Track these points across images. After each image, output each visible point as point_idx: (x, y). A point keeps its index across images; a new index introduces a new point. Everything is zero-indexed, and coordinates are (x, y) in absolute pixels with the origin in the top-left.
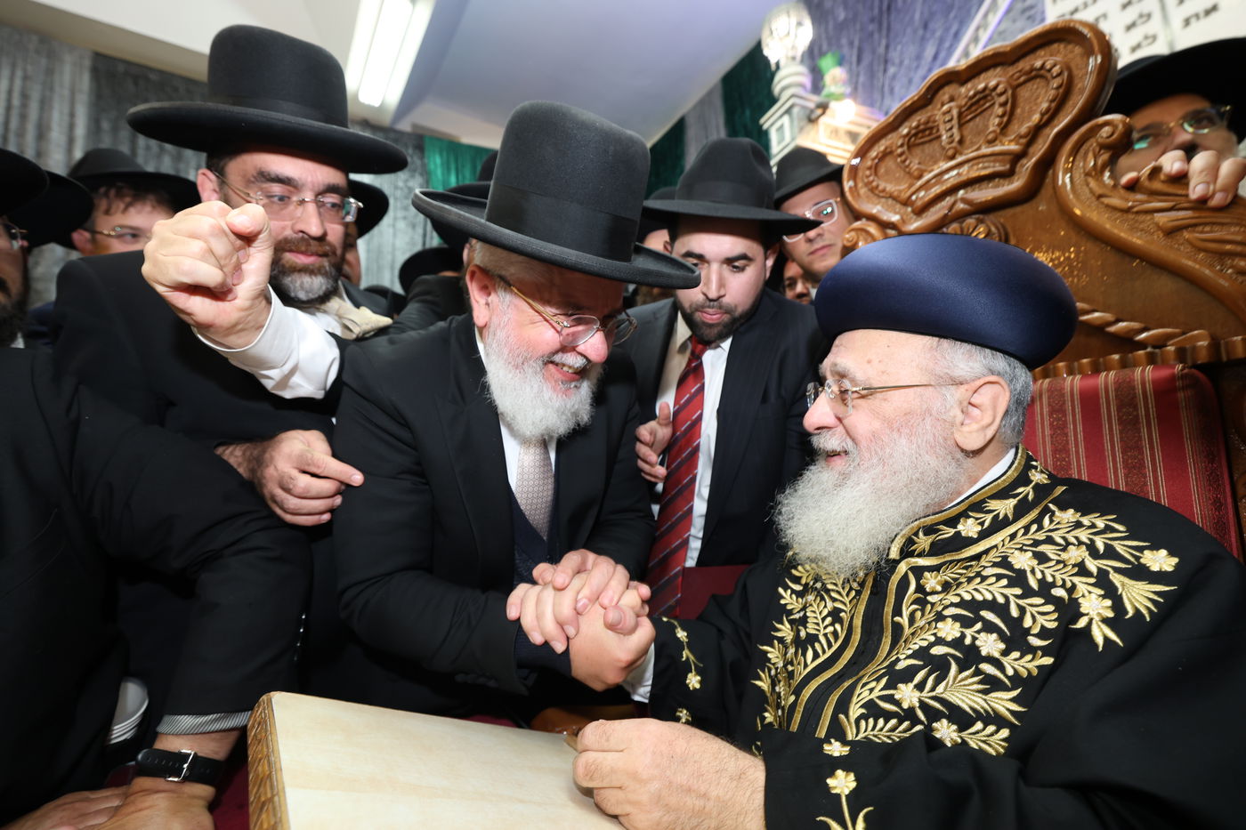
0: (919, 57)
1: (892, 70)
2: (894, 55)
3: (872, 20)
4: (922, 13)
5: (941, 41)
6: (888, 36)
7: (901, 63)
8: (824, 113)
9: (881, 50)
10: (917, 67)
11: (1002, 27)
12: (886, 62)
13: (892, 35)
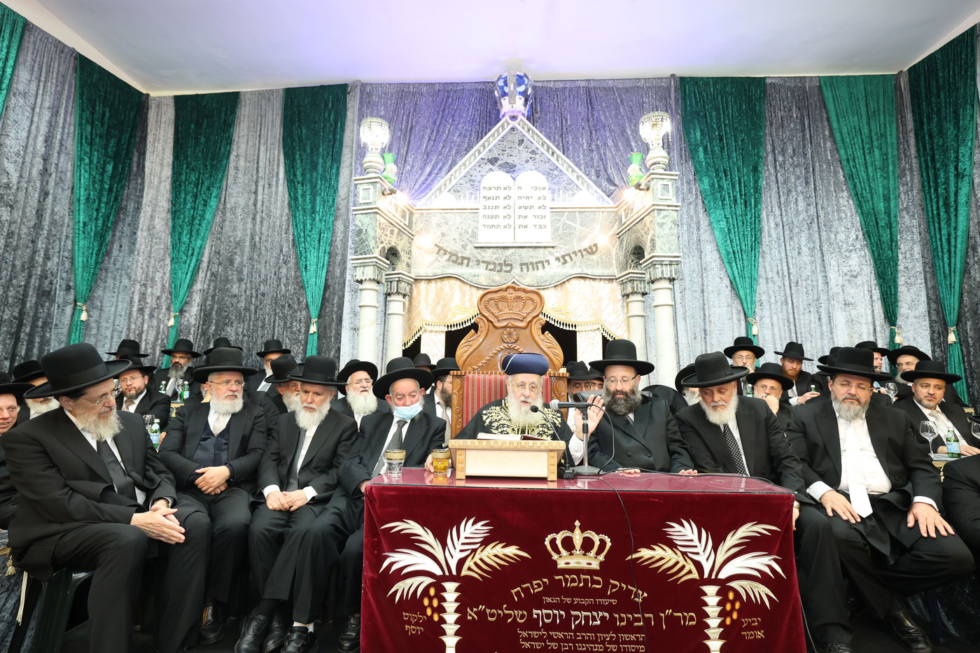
0: (423, 169)
1: (408, 167)
2: (410, 160)
3: (401, 130)
4: (427, 147)
5: (433, 169)
6: (408, 147)
7: (413, 167)
8: (391, 194)
9: (403, 151)
10: (421, 175)
11: (462, 182)
12: (405, 161)
13: (411, 146)
